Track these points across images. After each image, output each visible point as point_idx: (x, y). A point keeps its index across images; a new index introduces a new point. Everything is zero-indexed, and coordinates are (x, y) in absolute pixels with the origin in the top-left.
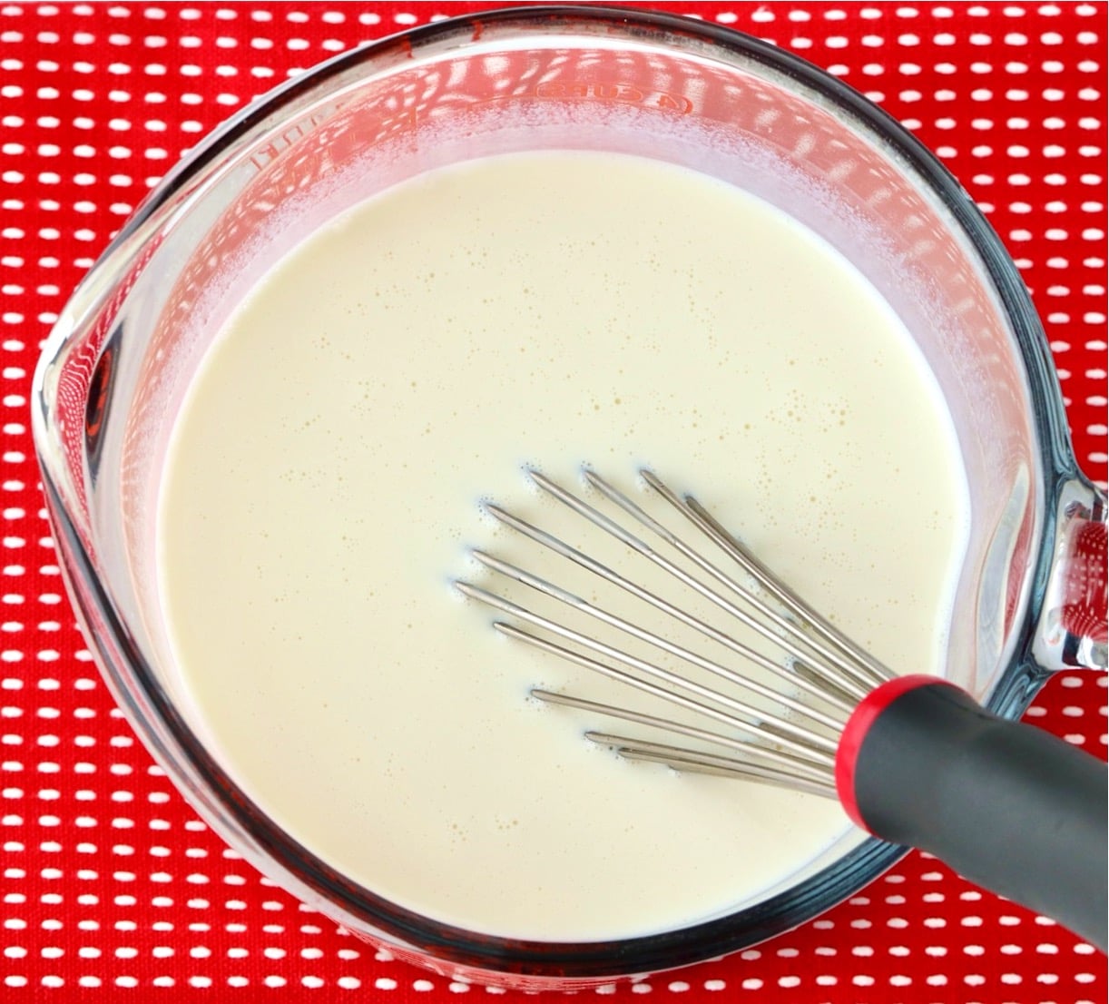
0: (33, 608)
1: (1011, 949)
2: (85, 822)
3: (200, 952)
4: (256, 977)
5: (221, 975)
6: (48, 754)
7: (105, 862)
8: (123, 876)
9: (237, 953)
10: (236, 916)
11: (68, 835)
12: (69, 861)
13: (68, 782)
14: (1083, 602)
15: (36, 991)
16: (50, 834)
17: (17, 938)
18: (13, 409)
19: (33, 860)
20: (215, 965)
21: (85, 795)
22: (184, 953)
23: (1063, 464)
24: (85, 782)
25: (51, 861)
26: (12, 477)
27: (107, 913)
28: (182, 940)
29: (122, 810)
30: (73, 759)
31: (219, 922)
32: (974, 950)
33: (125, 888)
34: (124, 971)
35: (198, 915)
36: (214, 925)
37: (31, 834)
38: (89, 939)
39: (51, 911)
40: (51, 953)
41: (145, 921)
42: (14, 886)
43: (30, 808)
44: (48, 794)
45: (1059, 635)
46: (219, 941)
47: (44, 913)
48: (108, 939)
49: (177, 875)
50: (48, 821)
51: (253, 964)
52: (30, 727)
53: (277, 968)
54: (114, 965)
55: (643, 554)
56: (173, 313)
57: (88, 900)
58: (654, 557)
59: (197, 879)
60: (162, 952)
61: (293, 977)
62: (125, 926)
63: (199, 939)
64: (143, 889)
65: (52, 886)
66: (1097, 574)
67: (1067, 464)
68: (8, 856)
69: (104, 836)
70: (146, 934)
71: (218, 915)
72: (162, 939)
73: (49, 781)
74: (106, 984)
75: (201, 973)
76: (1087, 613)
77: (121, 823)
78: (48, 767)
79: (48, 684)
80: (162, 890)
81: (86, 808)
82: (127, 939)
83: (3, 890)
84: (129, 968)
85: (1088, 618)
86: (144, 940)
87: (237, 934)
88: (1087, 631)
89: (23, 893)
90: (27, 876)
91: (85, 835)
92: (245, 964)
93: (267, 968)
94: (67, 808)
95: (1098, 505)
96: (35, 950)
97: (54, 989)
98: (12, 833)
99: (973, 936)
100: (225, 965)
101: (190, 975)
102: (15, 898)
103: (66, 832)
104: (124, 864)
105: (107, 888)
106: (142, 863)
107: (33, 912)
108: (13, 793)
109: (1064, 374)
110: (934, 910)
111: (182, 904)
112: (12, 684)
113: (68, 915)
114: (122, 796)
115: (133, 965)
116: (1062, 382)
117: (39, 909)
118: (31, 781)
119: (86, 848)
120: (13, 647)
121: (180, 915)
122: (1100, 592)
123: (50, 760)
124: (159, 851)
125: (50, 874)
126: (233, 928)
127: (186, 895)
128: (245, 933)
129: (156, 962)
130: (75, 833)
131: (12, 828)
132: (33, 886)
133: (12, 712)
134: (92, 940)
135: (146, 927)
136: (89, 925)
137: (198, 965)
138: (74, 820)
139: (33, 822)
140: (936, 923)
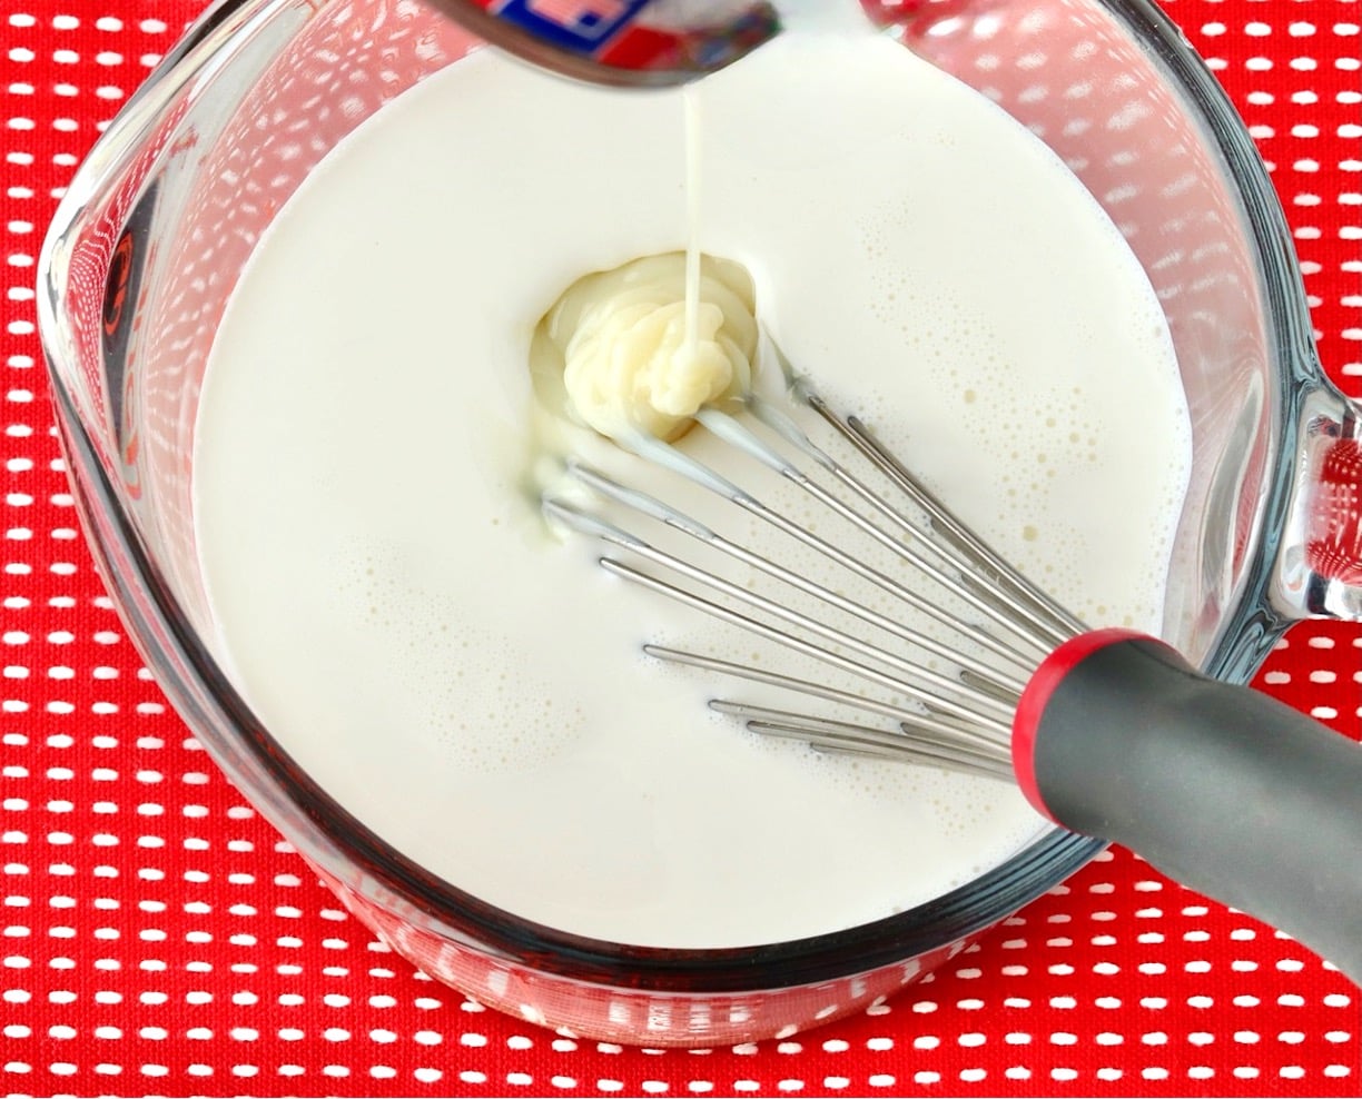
0: (42, 580)
1: (1246, 1001)
2: (104, 840)
3: (245, 998)
4: (313, 1029)
5: (270, 1026)
6: (60, 758)
7: (129, 889)
8: (151, 906)
9: (290, 1000)
10: (290, 956)
11: (83, 855)
12: (84, 886)
13: (83, 791)
14: (1331, 539)
15: (42, 1044)
16: (61, 854)
17: (19, 979)
18: (18, 338)
19: (40, 886)
20: (263, 1014)
21: (105, 807)
22: (224, 999)
23: (1305, 369)
24: (105, 791)
25: (63, 885)
26: (18, 420)
27: (130, 950)
28: (222, 984)
29: (151, 826)
30: (90, 764)
31: (268, 963)
32: (1201, 1002)
33: (153, 921)
34: (150, 1020)
35: (243, 954)
36: (263, 966)
37: (39, 854)
38: (108, 981)
39: (62, 947)
40: (61, 997)
41: (178, 960)
42: (15, 916)
43: (36, 822)
44: (60, 806)
45: (1301, 577)
46: (268, 985)
47: (53, 949)
48: (131, 982)
49: (216, 905)
50: (59, 838)
51: (310, 1014)
52: (38, 724)
53: (339, 1018)
54: (138, 1013)
55: (794, 481)
56: (213, 185)
57: (107, 934)
58: (808, 485)
59: (242, 910)
60: (198, 998)
61: (359, 1030)
62: (152, 965)
63: (243, 982)
64: (175, 921)
65: (63, 917)
66: (1347, 505)
67: (1310, 370)
68: (8, 881)
69: (128, 857)
70: (177, 977)
71: (268, 954)
72: (199, 982)
73: (60, 790)
74: (128, 1036)
75: (245, 1024)
76: (1338, 553)
77: (150, 842)
78: (59, 774)
79: (61, 673)
80: (198, 923)
81: (106, 823)
82: (154, 982)
83: (3, 922)
84: (157, 1017)
85: (1339, 558)
86: (176, 983)
87: (291, 977)
88: (1336, 573)
89: (27, 925)
90: (33, 905)
91: (105, 856)
92: (299, 1013)
93: (327, 1018)
94: (83, 823)
95: (1349, 420)
96: (42, 993)
97: (64, 1042)
98: (13, 853)
99: (1199, 984)
100: (275, 1014)
101: (231, 1027)
102: (18, 931)
103: (81, 852)
104: (152, 891)
105: (130, 920)
106: (173, 890)
107: (39, 947)
108: (16, 805)
109: (1315, 301)
110: (1152, 953)
111: (222, 940)
112: (17, 672)
113: (82, 952)
114: (150, 809)
115: (161, 1013)
116: (1313, 311)
117: (46, 945)
118: (38, 790)
119: (106, 871)
120: (18, 628)
121: (221, 953)
122: (1352, 527)
123: (62, 765)
124: (196, 876)
125: (61, 902)
126: (286, 970)
127: (229, 929)
128: (300, 976)
129: (191, 1010)
130: (91, 853)
131: (15, 847)
132: (40, 916)
133: (15, 706)
134: (111, 982)
135: (177, 967)
136: (108, 965)
137: (241, 1014)
138: (91, 837)
139: (40, 838)
140: (1153, 969)
